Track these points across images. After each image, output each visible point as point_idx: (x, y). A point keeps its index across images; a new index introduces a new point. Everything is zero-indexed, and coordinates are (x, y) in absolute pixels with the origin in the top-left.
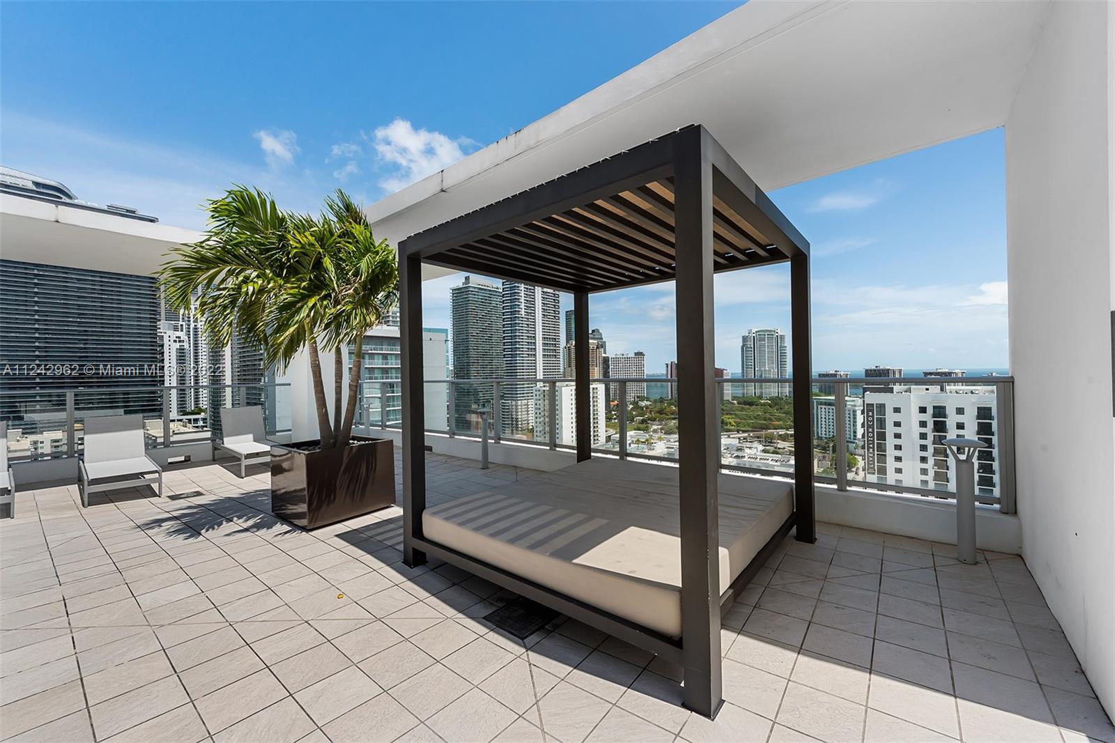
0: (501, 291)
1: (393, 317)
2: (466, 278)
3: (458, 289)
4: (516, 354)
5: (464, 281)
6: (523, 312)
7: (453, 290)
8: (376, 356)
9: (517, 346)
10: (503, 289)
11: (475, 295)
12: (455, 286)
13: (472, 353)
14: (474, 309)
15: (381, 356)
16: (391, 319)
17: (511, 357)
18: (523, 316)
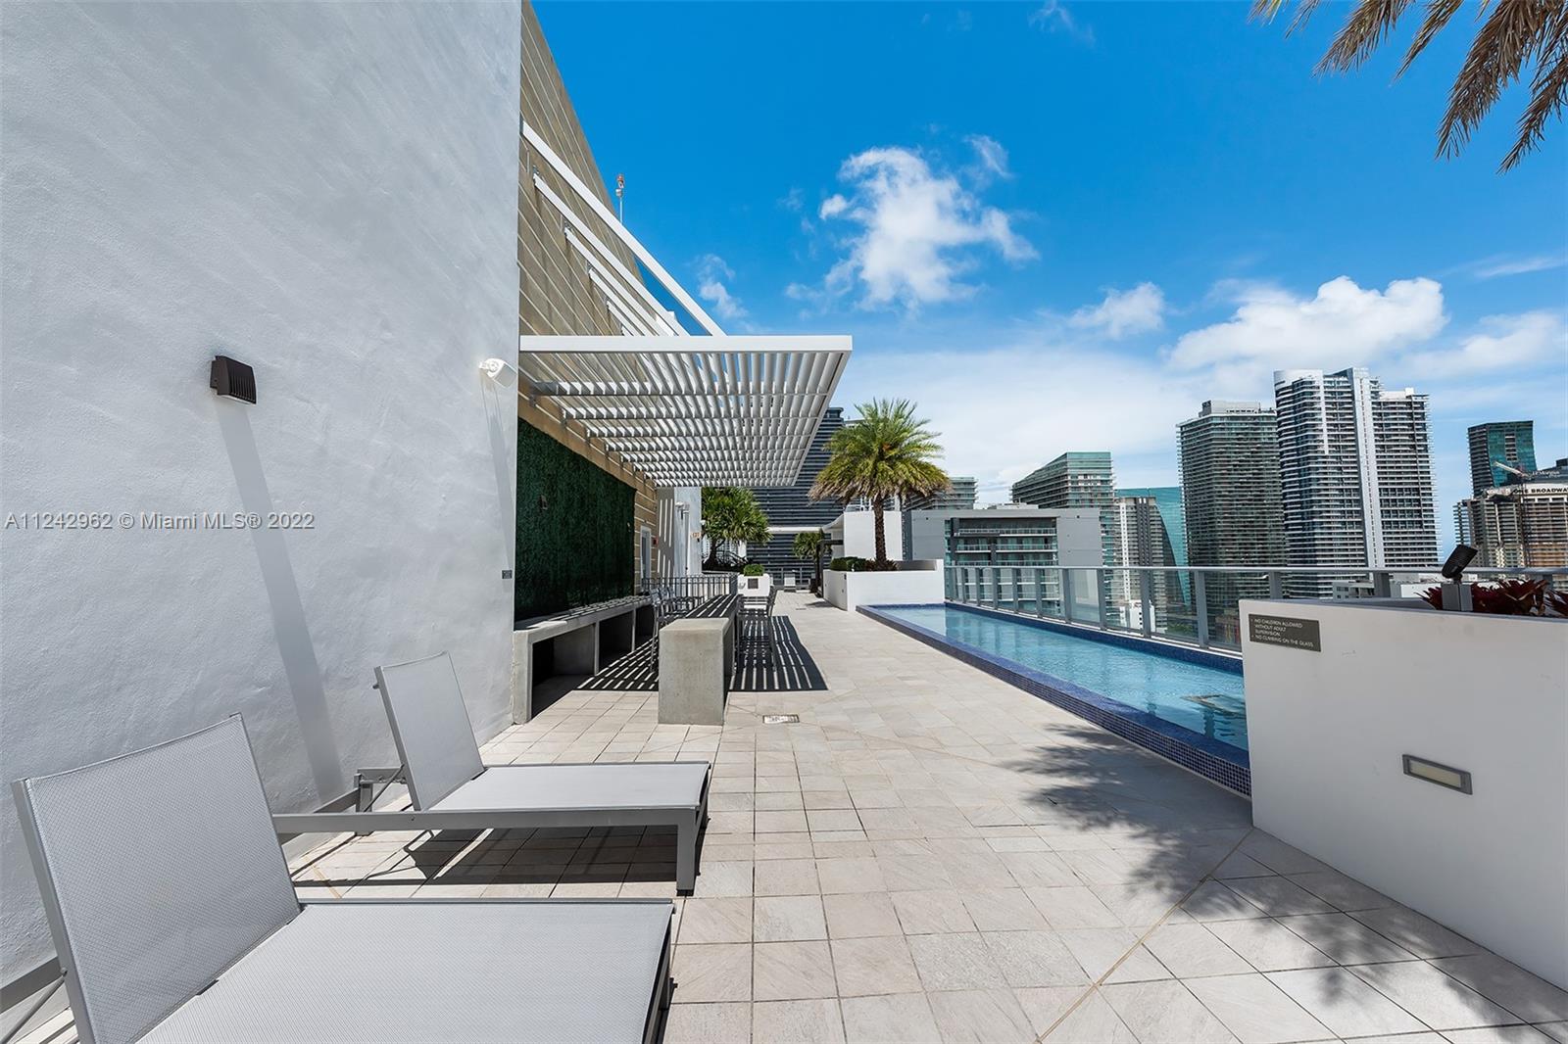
0: (1276, 415)
1: (1073, 482)
2: (1204, 405)
3: (1191, 425)
4: (1314, 523)
5: (1201, 410)
6: (1326, 448)
7: (1181, 427)
8: (1010, 540)
9: (1314, 509)
10: (1279, 412)
11: (1222, 429)
12: (1185, 420)
13: (1221, 524)
14: (1222, 453)
15: (1015, 540)
16: (1070, 484)
17: (1303, 529)
18: (1327, 453)
